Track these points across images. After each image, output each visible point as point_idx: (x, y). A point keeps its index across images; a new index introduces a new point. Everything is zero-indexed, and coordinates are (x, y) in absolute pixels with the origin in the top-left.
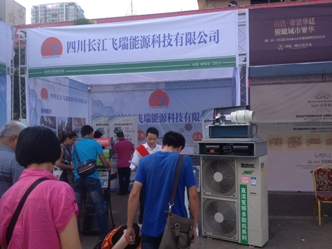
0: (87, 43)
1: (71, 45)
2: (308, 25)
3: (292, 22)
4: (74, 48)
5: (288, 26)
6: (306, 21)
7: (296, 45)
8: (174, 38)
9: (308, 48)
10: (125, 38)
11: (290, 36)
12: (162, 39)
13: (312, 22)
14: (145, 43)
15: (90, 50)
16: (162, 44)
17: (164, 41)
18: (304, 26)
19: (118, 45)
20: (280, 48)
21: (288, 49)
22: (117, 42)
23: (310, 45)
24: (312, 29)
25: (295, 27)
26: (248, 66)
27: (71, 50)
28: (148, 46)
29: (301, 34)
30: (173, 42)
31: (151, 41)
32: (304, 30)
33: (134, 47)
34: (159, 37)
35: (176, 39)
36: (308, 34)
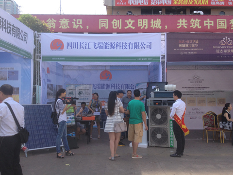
0: (79, 44)
1: (69, 45)
2: (195, 43)
3: (188, 41)
4: (71, 46)
5: (186, 43)
6: (194, 41)
7: (189, 53)
8: (128, 45)
9: (195, 54)
10: (101, 43)
11: (186, 48)
12: (121, 45)
13: (197, 41)
14: (112, 46)
15: (80, 48)
16: (121, 47)
17: (122, 46)
18: (193, 43)
19: (97, 46)
20: (182, 53)
21: (185, 54)
22: (97, 45)
23: (196, 53)
24: (197, 45)
25: (189, 44)
26: (166, 62)
27: (69, 47)
28: (114, 48)
29: (192, 48)
30: (127, 47)
31: (116, 45)
32: (193, 46)
33: (106, 48)
34: (120, 44)
35: (129, 45)
36: (195, 47)
